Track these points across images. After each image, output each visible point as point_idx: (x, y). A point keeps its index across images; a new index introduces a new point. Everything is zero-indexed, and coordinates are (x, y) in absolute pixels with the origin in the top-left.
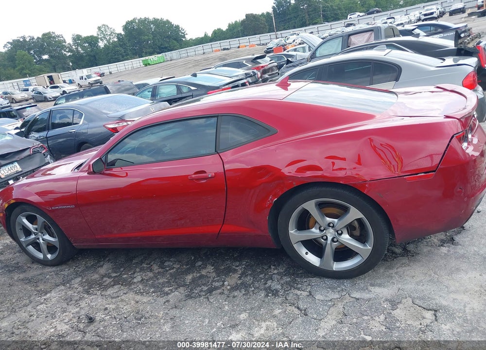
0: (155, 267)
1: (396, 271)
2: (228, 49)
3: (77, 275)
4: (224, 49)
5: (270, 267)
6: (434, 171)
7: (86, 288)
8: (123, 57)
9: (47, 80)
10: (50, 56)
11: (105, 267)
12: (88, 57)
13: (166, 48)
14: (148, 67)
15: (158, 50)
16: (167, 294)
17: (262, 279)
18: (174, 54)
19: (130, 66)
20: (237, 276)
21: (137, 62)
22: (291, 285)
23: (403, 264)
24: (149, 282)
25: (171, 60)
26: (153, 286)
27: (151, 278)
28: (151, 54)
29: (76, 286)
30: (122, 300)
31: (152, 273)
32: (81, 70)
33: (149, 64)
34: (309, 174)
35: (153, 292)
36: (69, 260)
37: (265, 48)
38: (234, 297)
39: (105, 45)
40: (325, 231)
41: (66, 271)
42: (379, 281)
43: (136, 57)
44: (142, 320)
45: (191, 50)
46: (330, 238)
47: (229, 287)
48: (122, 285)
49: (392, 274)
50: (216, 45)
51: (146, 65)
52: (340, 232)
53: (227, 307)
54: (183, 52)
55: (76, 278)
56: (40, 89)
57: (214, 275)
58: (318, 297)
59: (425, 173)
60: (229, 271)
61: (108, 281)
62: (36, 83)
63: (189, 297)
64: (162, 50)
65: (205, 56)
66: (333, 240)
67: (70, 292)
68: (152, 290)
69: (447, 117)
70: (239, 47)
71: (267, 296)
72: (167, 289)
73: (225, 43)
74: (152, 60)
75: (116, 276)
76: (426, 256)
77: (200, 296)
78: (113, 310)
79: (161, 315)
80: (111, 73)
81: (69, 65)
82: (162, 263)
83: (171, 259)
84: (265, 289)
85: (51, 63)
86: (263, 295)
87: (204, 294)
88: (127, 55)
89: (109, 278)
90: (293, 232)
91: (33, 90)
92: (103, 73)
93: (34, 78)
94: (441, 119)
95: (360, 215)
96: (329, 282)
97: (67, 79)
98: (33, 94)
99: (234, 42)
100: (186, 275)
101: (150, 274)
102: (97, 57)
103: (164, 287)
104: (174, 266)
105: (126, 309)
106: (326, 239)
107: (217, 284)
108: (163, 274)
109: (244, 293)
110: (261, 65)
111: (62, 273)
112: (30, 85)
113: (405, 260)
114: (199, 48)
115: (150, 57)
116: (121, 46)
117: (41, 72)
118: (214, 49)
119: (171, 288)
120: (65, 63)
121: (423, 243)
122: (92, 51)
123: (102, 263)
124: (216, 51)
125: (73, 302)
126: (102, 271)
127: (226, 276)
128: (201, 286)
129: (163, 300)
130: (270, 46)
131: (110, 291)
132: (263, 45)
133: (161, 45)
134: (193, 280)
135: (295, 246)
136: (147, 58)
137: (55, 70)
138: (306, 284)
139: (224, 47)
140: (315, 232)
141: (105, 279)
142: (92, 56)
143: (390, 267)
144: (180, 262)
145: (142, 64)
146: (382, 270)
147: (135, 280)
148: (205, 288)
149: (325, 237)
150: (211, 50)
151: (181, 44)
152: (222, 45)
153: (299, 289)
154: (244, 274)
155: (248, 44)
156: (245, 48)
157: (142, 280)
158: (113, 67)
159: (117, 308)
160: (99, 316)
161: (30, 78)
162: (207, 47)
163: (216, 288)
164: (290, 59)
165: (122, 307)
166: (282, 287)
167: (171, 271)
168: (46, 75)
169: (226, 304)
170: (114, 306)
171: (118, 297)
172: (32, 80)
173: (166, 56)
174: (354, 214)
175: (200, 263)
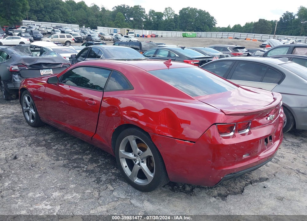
0: (68, 146)
1: (171, 198)
2: (238, 39)
3: (36, 135)
4: (236, 38)
5: (114, 168)
6: (194, 142)
7: (32, 142)
8: (173, 29)
9: (126, 32)
10: (134, 19)
11: (50, 136)
12: (154, 24)
13: (201, 29)
15: (196, 30)
16: (58, 160)
17: (103, 172)
18: (203, 34)
19: (174, 35)
20: (95, 165)
21: (179, 34)
22: (111, 182)
23: (179, 197)
24: (58, 151)
25: (200, 37)
26: (57, 154)
27: (61, 150)
28: (190, 31)
29: (29, 140)
30: (37, 155)
31: (64, 147)
32: (145, 31)
33: (186, 37)
34: (133, 119)
35: (54, 157)
36: (40, 127)
38: (81, 175)
39: (166, 19)
40: (136, 157)
41: (34, 131)
43: (181, 30)
44: (34, 167)
45: (214, 34)
46: (138, 162)
47: (85, 169)
48: (46, 147)
50: (232, 34)
51: (184, 37)
52: (143, 161)
53: (71, 179)
54: (209, 34)
55: (33, 136)
56: (119, 36)
57: (87, 160)
58: (115, 194)
60: (96, 161)
61: (44, 143)
62: (120, 32)
63: (64, 166)
64: (198, 29)
65: (221, 40)
66: (139, 164)
67: (24, 142)
68: (55, 155)
70: (246, 39)
71: (94, 181)
72: (61, 158)
73: (237, 35)
74: (188, 34)
75: (49, 143)
76: (198, 198)
77: (69, 168)
78: (29, 157)
79: (43, 169)
80: (162, 36)
81: (142, 26)
82: (74, 144)
83: (79, 145)
84: (98, 178)
85: (133, 23)
86: (93, 180)
87: (71, 167)
88: (176, 28)
89: (46, 142)
90: (122, 151)
91: (115, 36)
92: (157, 36)
93: (120, 29)
95: (151, 154)
96: (130, 188)
97: (137, 34)
98: (114, 37)
99: (244, 35)
100: (76, 155)
101: (63, 148)
102: (159, 25)
103: (61, 156)
104: (77, 147)
105: (34, 159)
106: (136, 162)
107: (82, 165)
108: (68, 149)
109: (87, 175)
110: (239, 53)
111: (32, 131)
112: (116, 33)
113: (183, 195)
114: (220, 34)
115: (188, 32)
116: (175, 22)
117: (126, 27)
118: (229, 37)
119: (62, 158)
120: (140, 25)
122: (157, 21)
123: (51, 133)
124: (230, 38)
125: (20, 147)
126: (47, 137)
127: (91, 163)
128: (75, 163)
129: (53, 162)
131: (39, 148)
133: (199, 27)
134: (76, 159)
136: (186, 32)
137: (134, 28)
138: (118, 184)
139: (236, 37)
140: (131, 156)
142: (156, 24)
143: (169, 196)
144: (81, 147)
145: (182, 35)
146: (164, 195)
147: (53, 148)
148: (75, 165)
149: (136, 161)
150: (227, 37)
151: (211, 29)
152: (235, 35)
153: (111, 185)
154: (99, 166)
155: (253, 38)
156: (249, 41)
157: (56, 149)
158: (165, 33)
159: (32, 157)
160: (21, 158)
161: (118, 29)
162: (225, 34)
163: (80, 167)
164: (250, 53)
165: (34, 158)
166: (106, 180)
167: (73, 150)
168: (126, 29)
169: (73, 177)
170: (31, 156)
171: (38, 152)
172: (119, 30)
173: (198, 34)
174: (149, 152)
175: (89, 152)
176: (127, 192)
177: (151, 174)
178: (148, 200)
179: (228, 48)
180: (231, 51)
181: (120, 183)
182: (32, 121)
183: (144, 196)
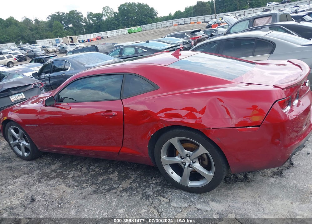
0: (84, 169)
1: (232, 191)
2: (182, 24)
3: (39, 168)
4: (180, 24)
5: (152, 178)
6: (259, 126)
7: (39, 178)
8: (116, 27)
9: (70, 40)
10: (74, 25)
11: (56, 165)
12: (95, 27)
13: (144, 22)
14: (131, 34)
15: (139, 24)
16: (84, 188)
17: (143, 186)
18: (148, 26)
19: (120, 33)
20: (129, 181)
21: (124, 31)
22: (160, 193)
23: (239, 187)
24: (77, 179)
25: (146, 30)
26: (78, 182)
27: (79, 176)
28: (134, 26)
29: (35, 176)
30: (56, 189)
31: (80, 173)
32: (89, 35)
33: (132, 33)
34: (174, 119)
35: (76, 186)
36: (37, 158)
37: (207, 24)
38: (122, 196)
39: (107, 19)
40: (184, 159)
41: (34, 165)
42: (218, 198)
43: (124, 27)
44: (62, 204)
45: (159, 24)
46: (187, 164)
47: (121, 189)
48: (61, 178)
49: (229, 194)
50: (176, 21)
51: (130, 33)
52: (194, 161)
53: (114, 203)
54: (154, 25)
55: (37, 170)
56: (64, 45)
57: (116, 179)
58: (174, 204)
59: (253, 127)
60: (127, 177)
61: (54, 174)
62: (63, 42)
63: (95, 192)
64: (141, 23)
65: (167, 28)
66: (189, 166)
67: (29, 179)
68: (76, 184)
69: (275, 87)
70: (190, 23)
71: (142, 198)
72: (85, 185)
73: (181, 21)
74: (134, 30)
75: (60, 172)
76: (258, 183)
77: (102, 192)
78: (49, 195)
79: (73, 203)
80: (107, 37)
81: (84, 31)
82: (89, 166)
83: (95, 165)
84: (143, 194)
85: (73, 30)
86: (139, 197)
87: (105, 191)
88: (119, 26)
89: (55, 173)
90: (164, 157)
91: (60, 46)
92: (103, 37)
93: (62, 38)
94: (271, 88)
96: (185, 194)
97: (81, 40)
98: (59, 48)
99: (188, 20)
100: (100, 176)
101: (79, 173)
102: (101, 26)
103: (84, 183)
104: (95, 169)
105: (56, 195)
106: (185, 165)
107: (115, 186)
108: (86, 174)
109: (129, 194)
110: (197, 36)
111: (31, 166)
112: (59, 43)
113: (242, 185)
114: (164, 23)
115: (133, 28)
116: (116, 20)
117: (67, 34)
118: (174, 24)
119: (87, 185)
120: (81, 30)
121: (259, 173)
122: (98, 22)
123: (55, 162)
124: (175, 25)
125: (29, 186)
126: (53, 167)
127: (123, 181)
128: (105, 186)
129: (79, 192)
130: (210, 23)
131: (52, 182)
132: (206, 22)
133: (141, 20)
134: (103, 181)
135: (164, 167)
136: (131, 28)
137: (75, 34)
138: (169, 193)
139: (181, 23)
140: (177, 159)
141: (53, 173)
142: (98, 26)
143: (229, 189)
144: (100, 167)
145: (127, 32)
146: (223, 190)
147: (69, 176)
148: (107, 187)
149: (184, 163)
150: (172, 24)
151: (154, 20)
152: (179, 21)
153: (163, 196)
154: (134, 181)
155: (196, 21)
156: (194, 24)
157: (73, 177)
158: (109, 33)
159: (51, 194)
160: (39, 198)
161: (60, 38)
162: (169, 22)
163: (114, 189)
165: (54, 193)
166: (154, 193)
167: (93, 173)
168: (69, 37)
169: (115, 201)
170: (49, 192)
171: (55, 186)
172: (61, 39)
173: (143, 28)
174: (202, 150)
175: (111, 170)
176: (185, 199)
177: (209, 172)
178: (213, 200)
179: (185, 34)
180: (189, 36)
181: (170, 192)
182: (26, 154)
183: (205, 197)
